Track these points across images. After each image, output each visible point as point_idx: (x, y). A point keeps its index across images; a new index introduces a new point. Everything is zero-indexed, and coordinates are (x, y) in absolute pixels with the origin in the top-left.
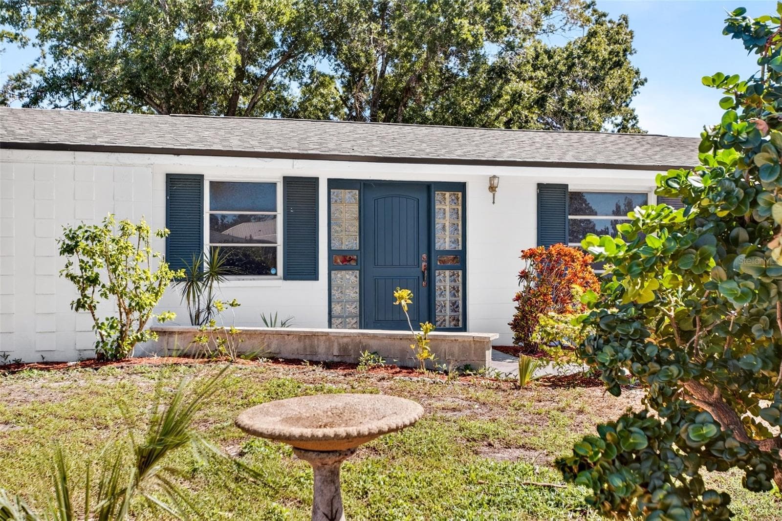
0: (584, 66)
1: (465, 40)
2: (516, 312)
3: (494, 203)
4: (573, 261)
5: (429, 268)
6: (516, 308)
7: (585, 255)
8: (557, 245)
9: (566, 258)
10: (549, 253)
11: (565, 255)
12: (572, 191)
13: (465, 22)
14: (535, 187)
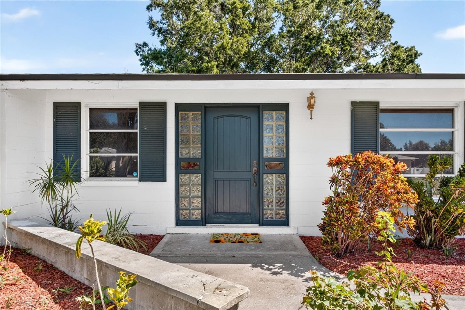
0: (392, 64)
1: (327, 54)
2: (323, 216)
3: (311, 118)
4: (383, 170)
5: (258, 172)
6: (325, 212)
7: (396, 163)
8: (365, 153)
9: (375, 166)
10: (356, 161)
11: (374, 163)
12: (383, 108)
13: (328, 46)
14: (350, 104)
